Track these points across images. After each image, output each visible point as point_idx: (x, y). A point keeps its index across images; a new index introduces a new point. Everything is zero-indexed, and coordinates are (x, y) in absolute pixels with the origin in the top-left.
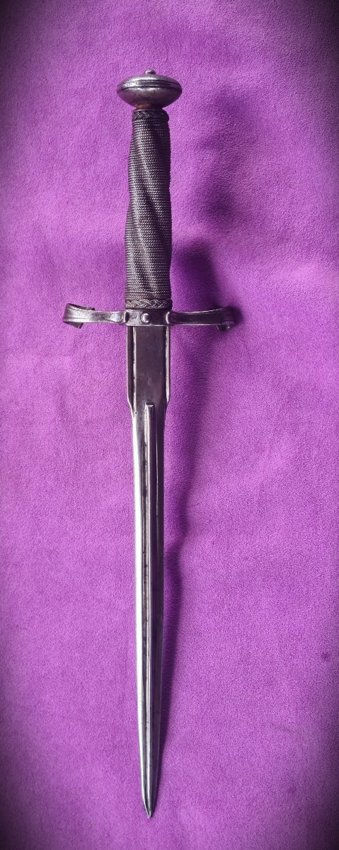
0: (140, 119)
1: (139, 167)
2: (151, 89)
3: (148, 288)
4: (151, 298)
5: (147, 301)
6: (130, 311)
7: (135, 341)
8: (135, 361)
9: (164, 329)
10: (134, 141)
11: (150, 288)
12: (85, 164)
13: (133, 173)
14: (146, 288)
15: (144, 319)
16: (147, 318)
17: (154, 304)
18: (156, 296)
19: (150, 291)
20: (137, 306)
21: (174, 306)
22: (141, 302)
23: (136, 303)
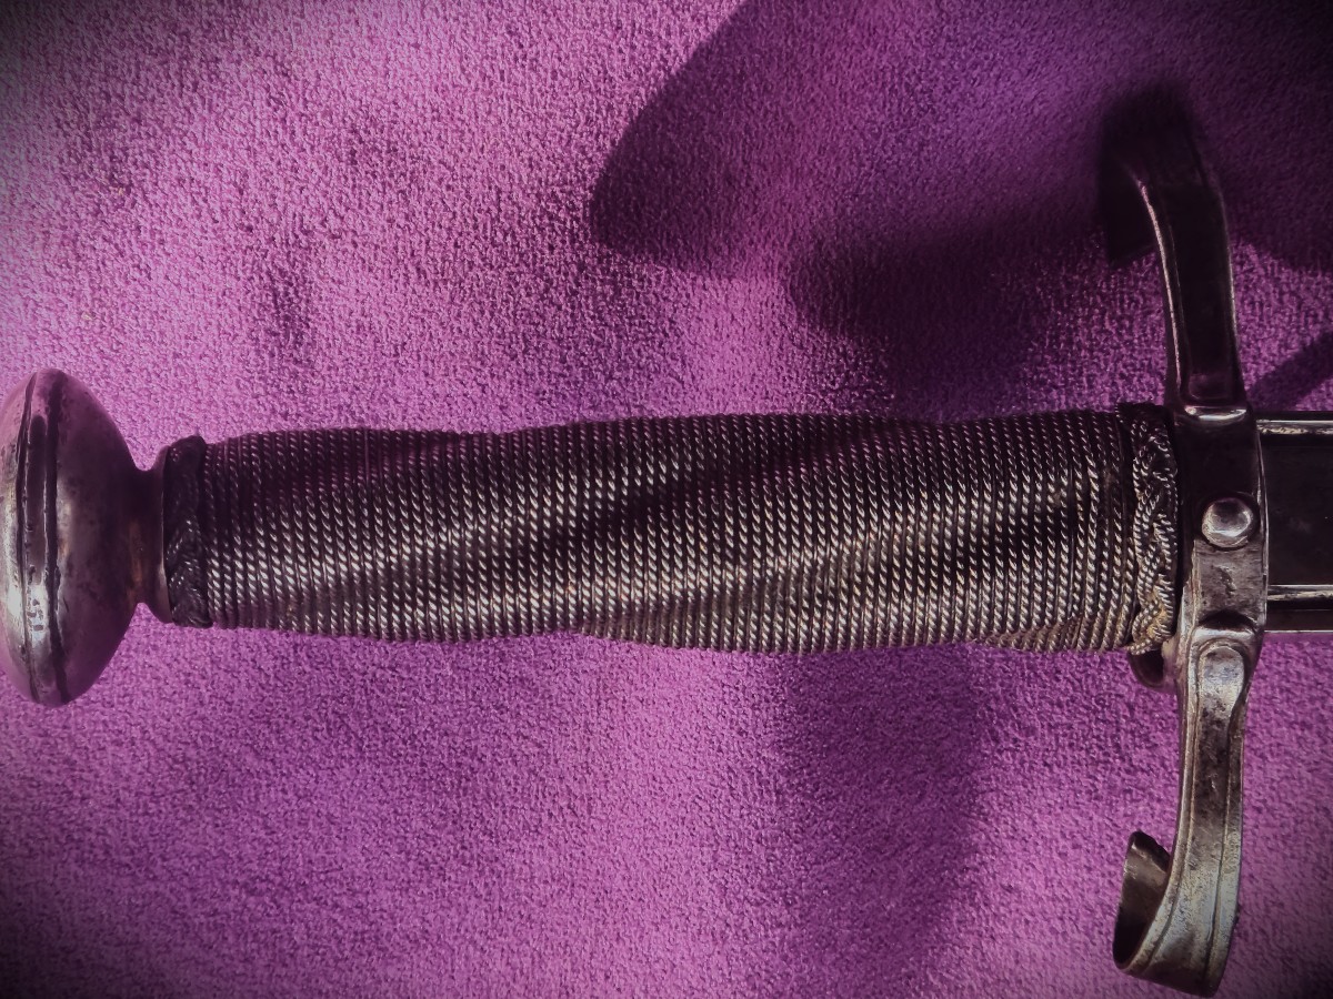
0: (205, 568)
1: (451, 576)
2: (65, 509)
3: (1072, 511)
10: (310, 602)
11: (1071, 501)
12: (360, 936)
13: (484, 607)
14: (1072, 521)
15: (1232, 533)
16: (1228, 515)
17: (1151, 479)
18: (1113, 472)
19: (1087, 500)
20: (1162, 570)
21: (1143, 390)
22: (1145, 547)
23: (1147, 574)
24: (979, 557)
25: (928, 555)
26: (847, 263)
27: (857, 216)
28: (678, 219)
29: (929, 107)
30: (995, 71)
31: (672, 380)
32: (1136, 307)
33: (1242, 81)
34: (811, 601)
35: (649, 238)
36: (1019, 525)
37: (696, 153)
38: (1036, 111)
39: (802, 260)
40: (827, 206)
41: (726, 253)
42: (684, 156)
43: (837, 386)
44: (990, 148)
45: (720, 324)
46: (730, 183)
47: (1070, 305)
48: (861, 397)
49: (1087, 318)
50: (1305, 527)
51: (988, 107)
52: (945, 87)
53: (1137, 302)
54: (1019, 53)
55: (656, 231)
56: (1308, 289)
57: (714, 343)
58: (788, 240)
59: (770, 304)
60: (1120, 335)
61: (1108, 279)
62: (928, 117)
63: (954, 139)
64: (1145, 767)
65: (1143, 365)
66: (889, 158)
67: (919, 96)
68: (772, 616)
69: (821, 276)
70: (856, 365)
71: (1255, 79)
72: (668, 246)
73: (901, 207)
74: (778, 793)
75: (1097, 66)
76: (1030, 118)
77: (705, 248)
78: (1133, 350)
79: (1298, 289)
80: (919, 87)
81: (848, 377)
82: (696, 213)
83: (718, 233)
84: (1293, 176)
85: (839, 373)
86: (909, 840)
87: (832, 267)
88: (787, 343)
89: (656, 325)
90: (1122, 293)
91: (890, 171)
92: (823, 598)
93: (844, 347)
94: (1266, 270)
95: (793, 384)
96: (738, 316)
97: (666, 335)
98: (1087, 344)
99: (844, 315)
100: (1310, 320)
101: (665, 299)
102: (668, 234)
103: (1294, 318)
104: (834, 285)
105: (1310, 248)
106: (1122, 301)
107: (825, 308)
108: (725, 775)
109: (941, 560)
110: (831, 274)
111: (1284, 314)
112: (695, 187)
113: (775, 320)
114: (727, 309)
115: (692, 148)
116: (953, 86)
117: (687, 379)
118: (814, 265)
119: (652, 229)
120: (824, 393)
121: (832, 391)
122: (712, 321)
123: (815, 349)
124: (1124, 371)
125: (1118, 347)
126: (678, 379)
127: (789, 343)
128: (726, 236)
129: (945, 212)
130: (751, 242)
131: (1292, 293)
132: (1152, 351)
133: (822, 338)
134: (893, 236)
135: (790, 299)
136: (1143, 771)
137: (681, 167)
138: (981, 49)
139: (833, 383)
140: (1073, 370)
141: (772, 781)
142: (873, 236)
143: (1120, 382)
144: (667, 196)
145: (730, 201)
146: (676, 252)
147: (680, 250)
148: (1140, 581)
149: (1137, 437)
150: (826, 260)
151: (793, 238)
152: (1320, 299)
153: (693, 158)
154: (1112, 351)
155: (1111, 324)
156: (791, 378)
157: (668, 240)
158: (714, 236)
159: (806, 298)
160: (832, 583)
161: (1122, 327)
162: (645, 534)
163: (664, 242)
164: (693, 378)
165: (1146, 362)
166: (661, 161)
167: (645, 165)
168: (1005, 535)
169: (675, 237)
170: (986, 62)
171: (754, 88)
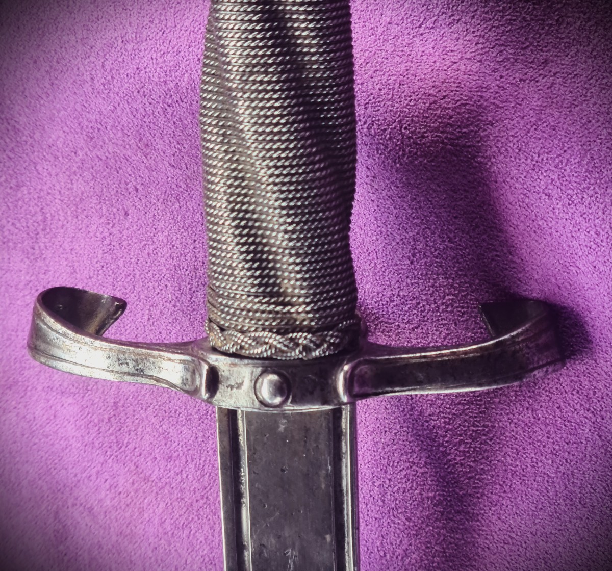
3: (278, 294)
4: (286, 328)
5: (275, 340)
6: (222, 363)
7: (243, 440)
8: (246, 500)
9: (336, 414)
11: (285, 294)
14: (271, 294)
15: (265, 391)
16: (281, 389)
17: (297, 345)
18: (304, 320)
19: (284, 304)
20: (242, 348)
21: (409, 316)
22: (255, 339)
23: (239, 338)
24: (249, 235)
25: (249, 203)
26: (479, 142)
27: (507, 150)
28: (523, 27)
29: (573, 202)
30: (594, 246)
31: (422, 20)
32: (459, 315)
33: (595, 393)
34: (223, 126)
35: (513, 7)
36: (269, 261)
37: (565, 41)
38: (572, 268)
39: (484, 112)
40: (516, 130)
41: (498, 59)
42: (564, 32)
43: (404, 131)
44: (549, 238)
45: (452, 54)
46: (543, 63)
47: (460, 275)
48: (397, 145)
49: (452, 286)
50: (282, 428)
51: (572, 239)
52: (584, 213)
53: (462, 316)
54: (605, 262)
55: (517, 12)
56: (466, 421)
57: (441, 49)
58: (497, 103)
59: (458, 89)
60: (443, 304)
61: (476, 300)
62: (566, 201)
63: (552, 215)
64: (193, 299)
65: (424, 317)
66: (542, 173)
67: (580, 196)
68: (215, 101)
69: (471, 124)
70: (417, 144)
71: (595, 401)
72: (507, 20)
73: (512, 179)
74: (165, 82)
75: (601, 307)
76: (568, 264)
77: (503, 45)
78: (433, 312)
79: (466, 415)
80: (585, 196)
81: (409, 138)
82: (526, 39)
83: (511, 54)
84: (534, 418)
85: (412, 132)
86: (149, 157)
87: (476, 132)
88: (432, 99)
89: (457, 10)
90: (468, 307)
91: (534, 174)
92: (224, 135)
93: (428, 136)
94: (478, 396)
95: (406, 102)
96: (455, 66)
97: (450, 17)
98: (437, 284)
99: (446, 138)
100: (447, 420)
101: (473, 17)
102: (514, 20)
103: (449, 411)
104: (465, 132)
105: (490, 424)
106: (463, 307)
107: (452, 126)
108: (175, 49)
109: (247, 211)
110: (472, 131)
111: (451, 405)
112: (543, 40)
113: (447, 92)
114: (461, 59)
115: (569, 38)
116: (585, 218)
117: (422, 30)
118: (479, 120)
119: (518, 9)
120: (400, 122)
121: (401, 127)
122: (455, 49)
123: (427, 118)
124: (421, 305)
125: (435, 303)
126: (422, 23)
127: (432, 101)
128: (508, 59)
129: (510, 206)
130: (501, 77)
131: (464, 411)
132: (432, 323)
133: (433, 123)
134: (494, 172)
135: (459, 103)
136: (191, 298)
137: (557, 30)
138: (607, 238)
139: (406, 128)
140: (421, 274)
141: (171, 79)
142: (494, 160)
143: (414, 302)
144: (538, 20)
145: (532, 62)
146: (502, 25)
147: (503, 28)
148: (235, 334)
149: (327, 335)
150: (481, 128)
151: (498, 106)
152: (459, 427)
153: (563, 38)
154: (433, 299)
155: (449, 300)
156: (410, 101)
157: (510, 20)
158: (510, 51)
159: (459, 113)
160: (234, 141)
161: (447, 306)
162: (258, 22)
163: (509, 17)
164: (422, 34)
165: (426, 319)
166: (561, 17)
167: (560, 6)
168: (262, 252)
169: (512, 25)
170: (599, 241)
171: (604, 81)
